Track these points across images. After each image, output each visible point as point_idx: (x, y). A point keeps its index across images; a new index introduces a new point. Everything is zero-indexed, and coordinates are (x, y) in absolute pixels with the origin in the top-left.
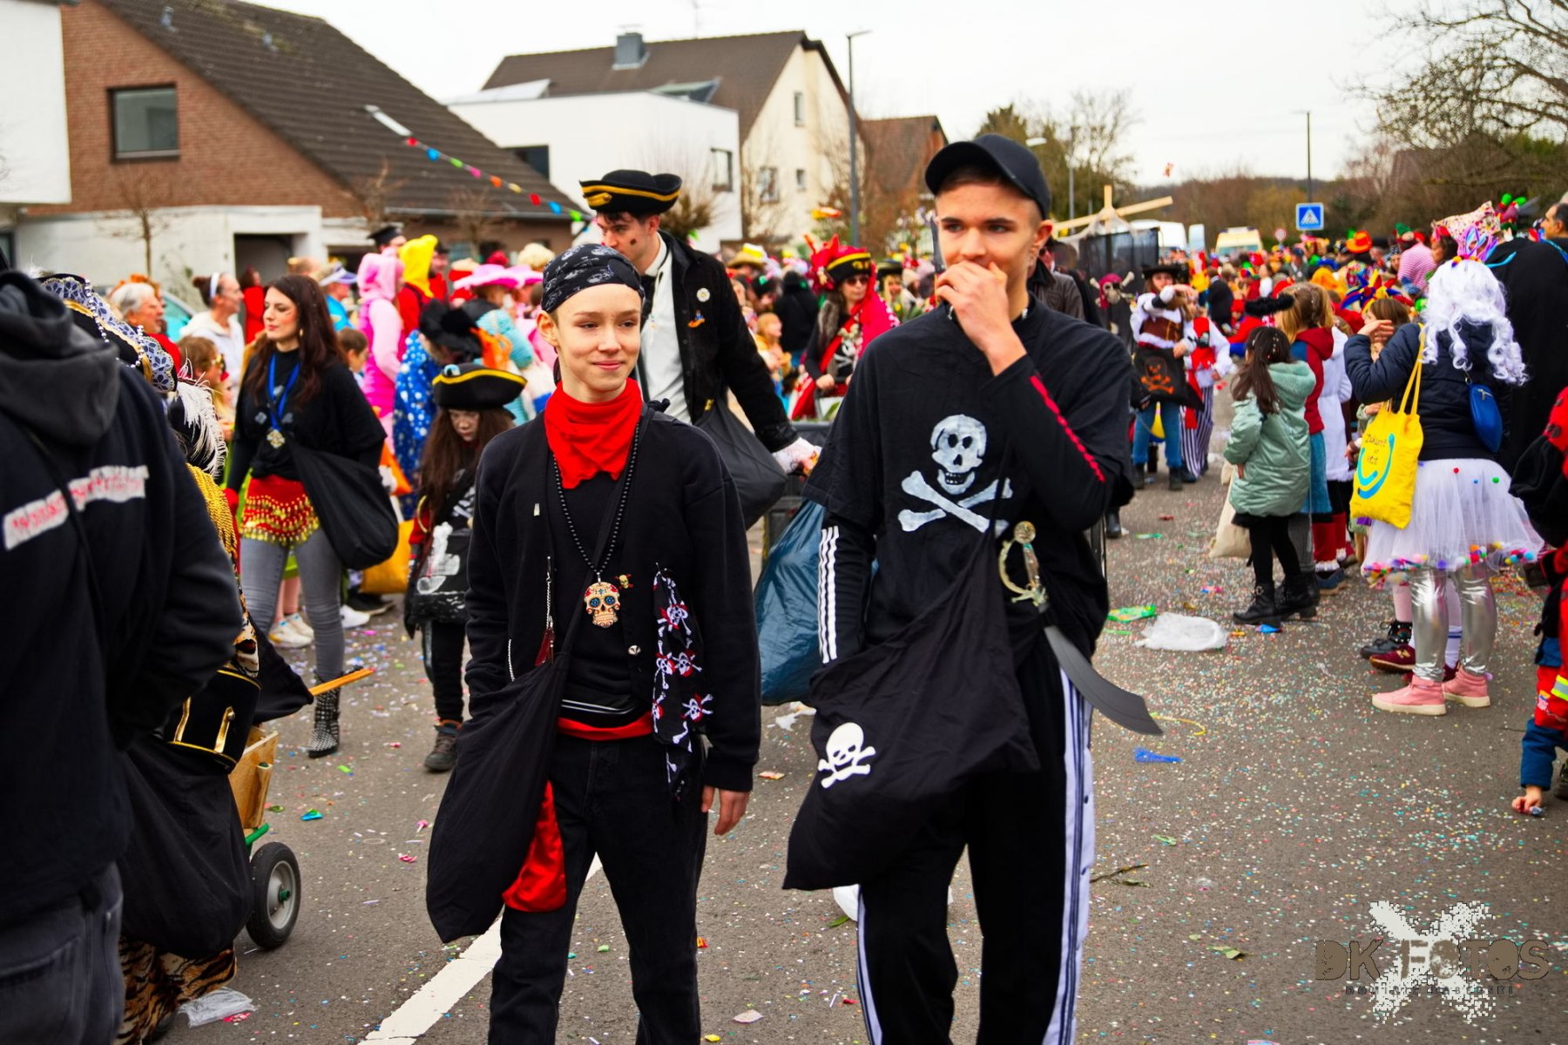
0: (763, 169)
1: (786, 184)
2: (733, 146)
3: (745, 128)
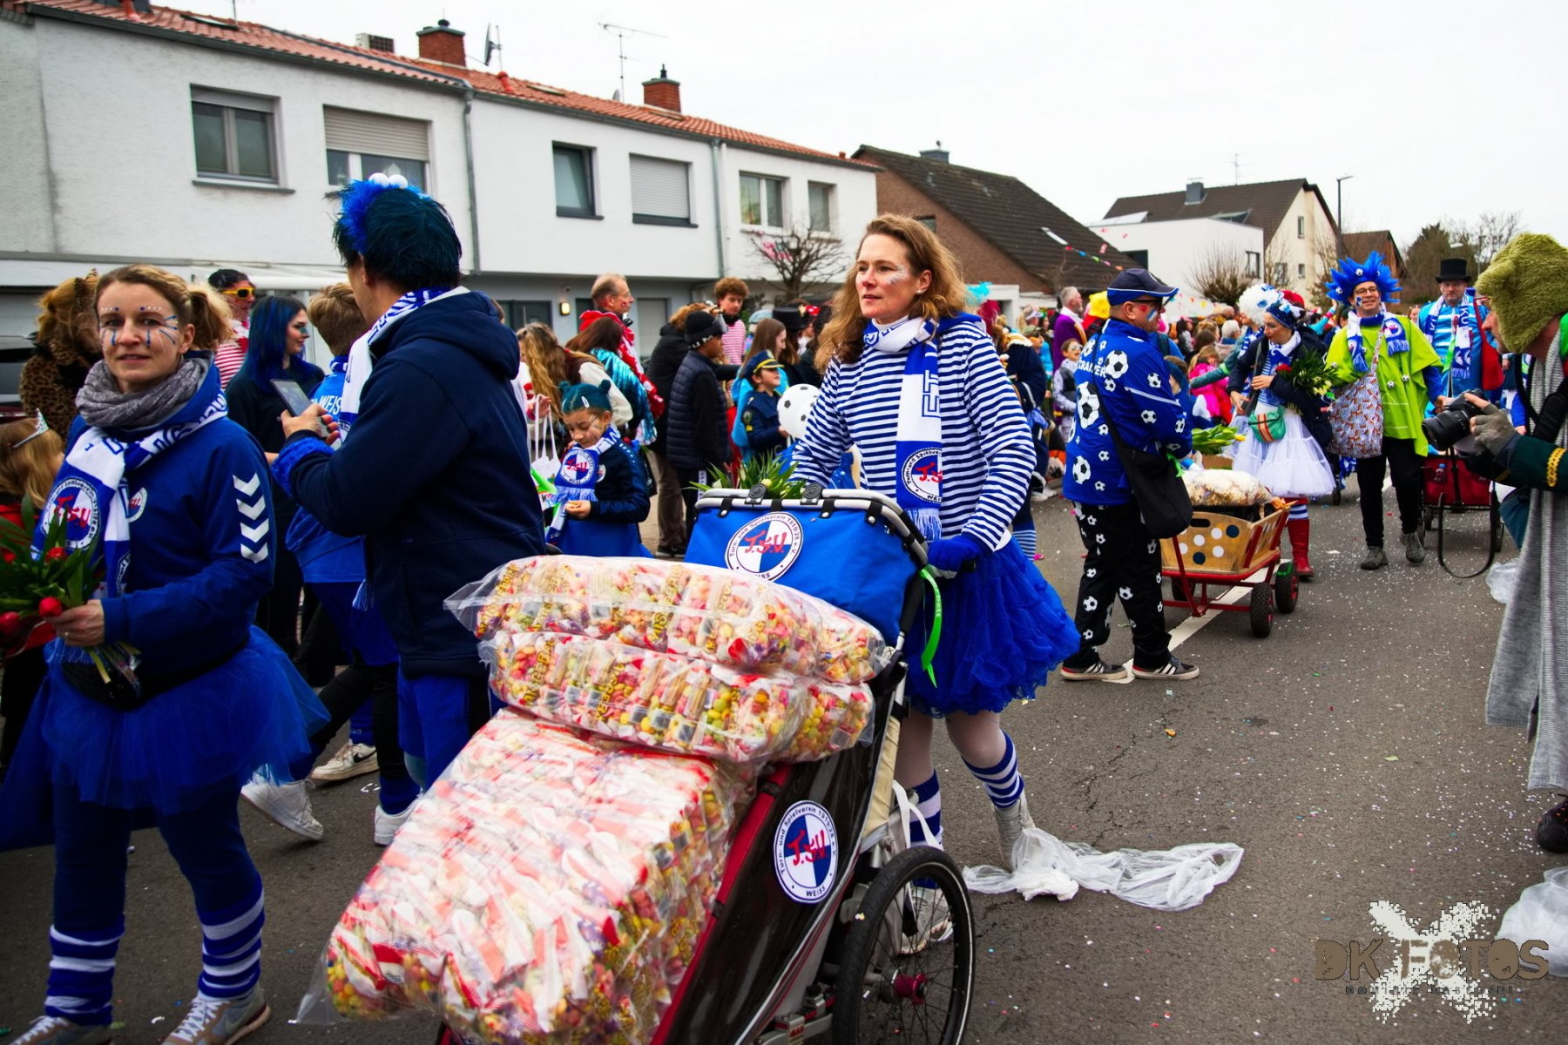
0: (1278, 264)
1: (1292, 273)
2: (1261, 251)
3: (1267, 240)
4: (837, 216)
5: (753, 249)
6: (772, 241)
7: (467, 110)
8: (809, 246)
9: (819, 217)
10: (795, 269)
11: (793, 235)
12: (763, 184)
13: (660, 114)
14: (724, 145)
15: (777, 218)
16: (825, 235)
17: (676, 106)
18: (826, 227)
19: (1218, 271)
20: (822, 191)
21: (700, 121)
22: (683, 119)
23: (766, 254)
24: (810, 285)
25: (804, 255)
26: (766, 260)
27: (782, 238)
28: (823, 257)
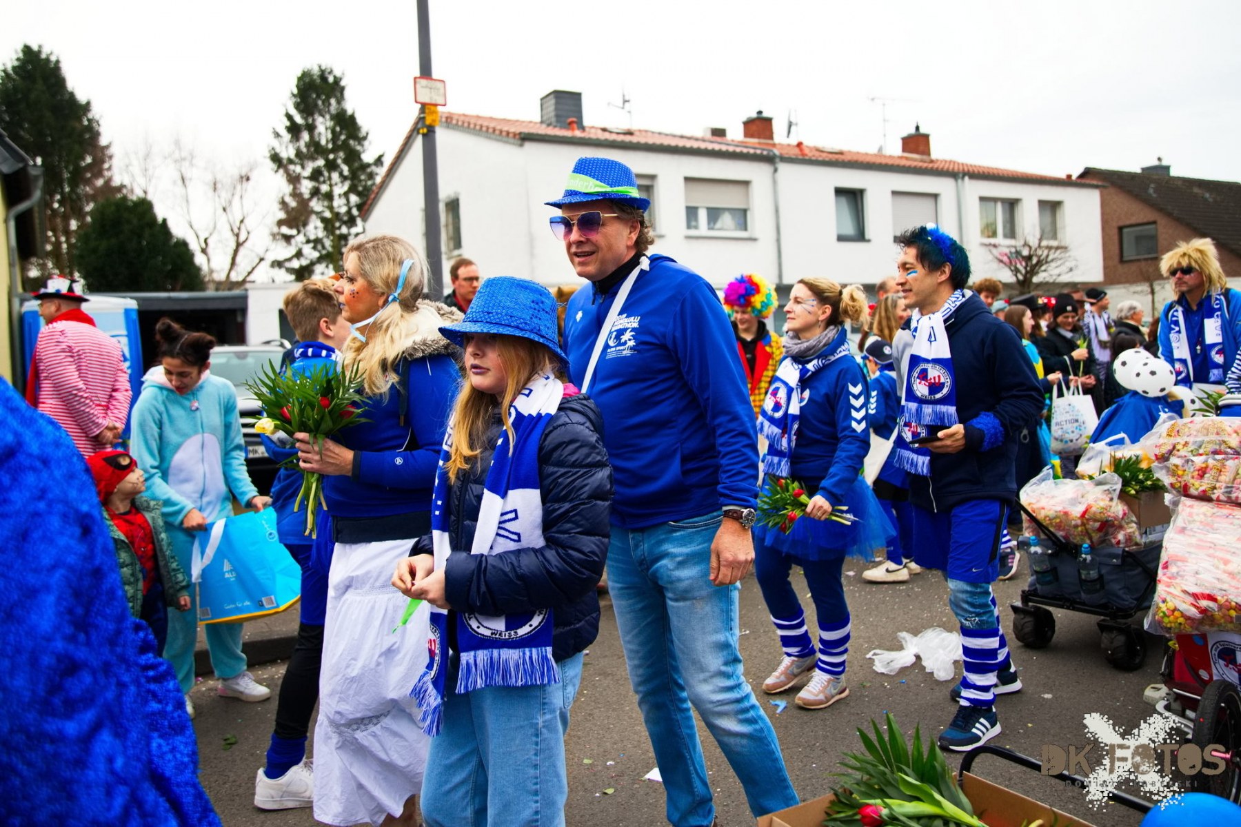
4: (1064, 227)
5: (991, 257)
6: (1007, 251)
7: (776, 170)
8: (1039, 252)
9: (1048, 229)
10: (1027, 272)
11: (1026, 244)
12: (999, 205)
13: (915, 159)
14: (966, 178)
15: (1011, 233)
16: (1054, 243)
17: (927, 152)
18: (1054, 236)
20: (1050, 208)
21: (946, 161)
22: (932, 161)
23: (1001, 261)
24: (1039, 285)
25: (1035, 260)
26: (1002, 265)
27: (1015, 247)
28: (1052, 260)
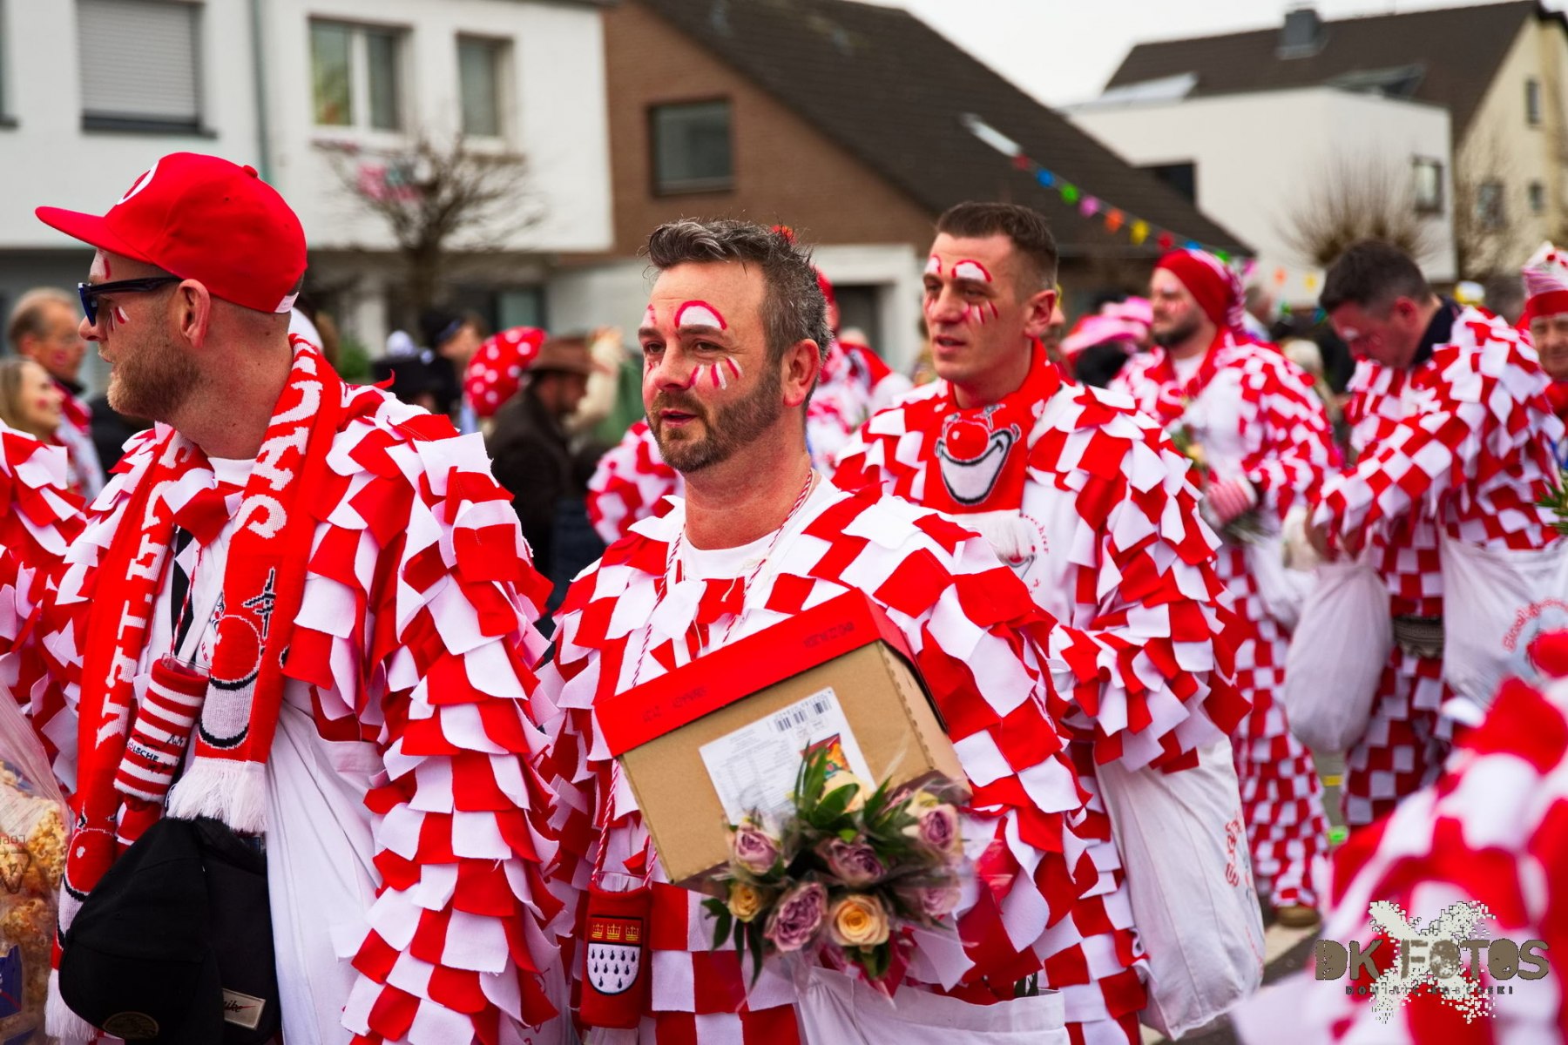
0: (1482, 185)
2: (1443, 155)
3: (1459, 132)
4: (520, 106)
5: (334, 182)
6: (376, 163)
8: (457, 173)
9: (480, 108)
10: (429, 225)
11: (424, 149)
12: (357, 39)
15: (389, 113)
16: (490, 146)
18: (495, 129)
19: (1347, 207)
20: (485, 53)
23: (362, 192)
24: (463, 256)
25: (446, 194)
26: (364, 204)
27: (397, 154)
28: (493, 196)
